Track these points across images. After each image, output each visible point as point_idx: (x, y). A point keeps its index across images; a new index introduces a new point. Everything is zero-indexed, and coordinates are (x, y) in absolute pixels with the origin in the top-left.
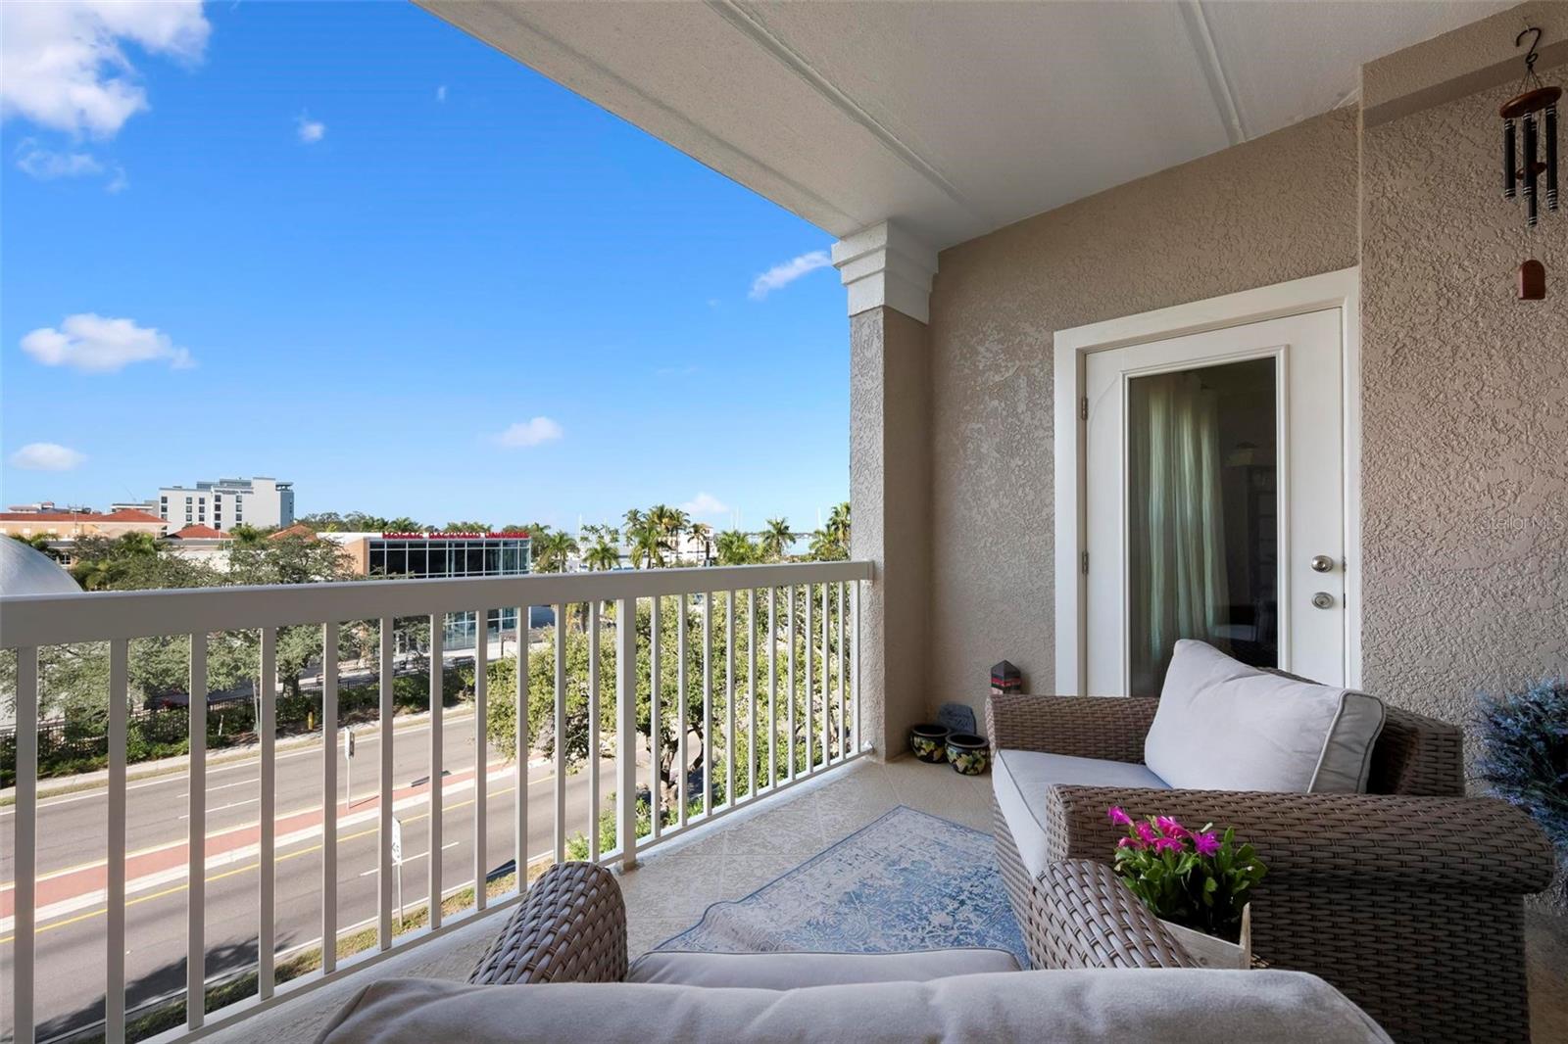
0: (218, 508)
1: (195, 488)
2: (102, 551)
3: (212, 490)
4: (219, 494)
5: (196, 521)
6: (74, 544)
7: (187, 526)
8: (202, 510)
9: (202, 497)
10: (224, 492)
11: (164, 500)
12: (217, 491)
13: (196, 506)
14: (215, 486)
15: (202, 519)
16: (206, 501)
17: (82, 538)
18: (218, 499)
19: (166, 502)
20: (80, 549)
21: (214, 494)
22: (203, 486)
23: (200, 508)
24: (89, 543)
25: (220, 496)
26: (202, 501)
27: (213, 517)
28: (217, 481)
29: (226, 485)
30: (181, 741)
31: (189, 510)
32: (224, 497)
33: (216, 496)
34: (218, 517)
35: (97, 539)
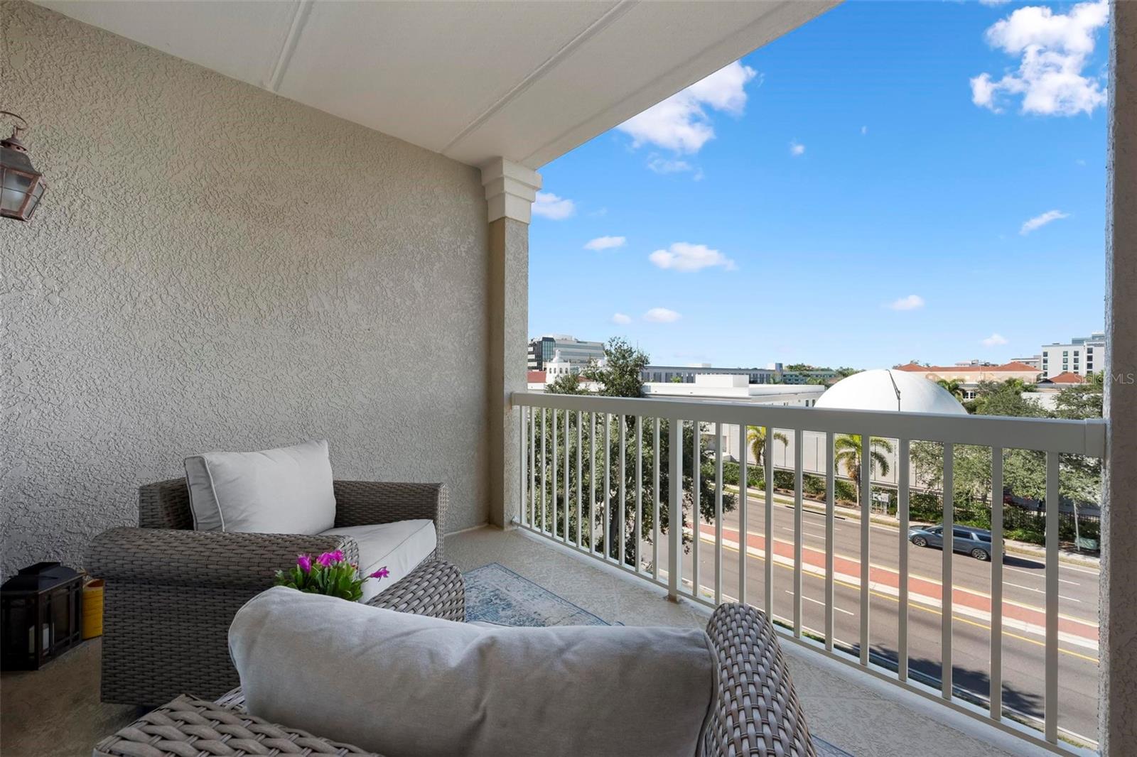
0: (1090, 358)
1: (1071, 343)
2: (994, 391)
3: (1085, 344)
4: (1091, 347)
5: (1071, 370)
6: (978, 386)
7: (1063, 373)
8: (1076, 361)
9: (1076, 350)
10: (1095, 345)
11: (1045, 354)
12: (1088, 345)
13: (1071, 357)
14: (1087, 340)
15: (1076, 368)
16: (1080, 354)
17: (982, 382)
18: (1090, 351)
19: (1047, 356)
20: (981, 389)
21: (1087, 347)
22: (1077, 342)
23: (1075, 359)
24: (986, 385)
25: (1092, 349)
26: (1076, 354)
27: (1085, 366)
28: (1090, 336)
29: (1097, 339)
30: (1014, 530)
31: (1065, 361)
32: (1095, 349)
33: (1088, 349)
34: (1090, 366)
35: (991, 383)
